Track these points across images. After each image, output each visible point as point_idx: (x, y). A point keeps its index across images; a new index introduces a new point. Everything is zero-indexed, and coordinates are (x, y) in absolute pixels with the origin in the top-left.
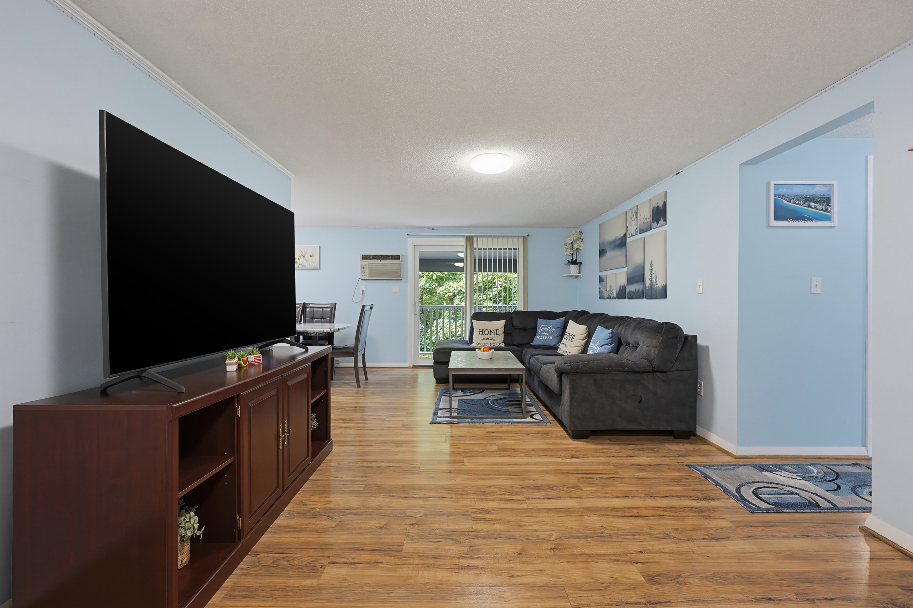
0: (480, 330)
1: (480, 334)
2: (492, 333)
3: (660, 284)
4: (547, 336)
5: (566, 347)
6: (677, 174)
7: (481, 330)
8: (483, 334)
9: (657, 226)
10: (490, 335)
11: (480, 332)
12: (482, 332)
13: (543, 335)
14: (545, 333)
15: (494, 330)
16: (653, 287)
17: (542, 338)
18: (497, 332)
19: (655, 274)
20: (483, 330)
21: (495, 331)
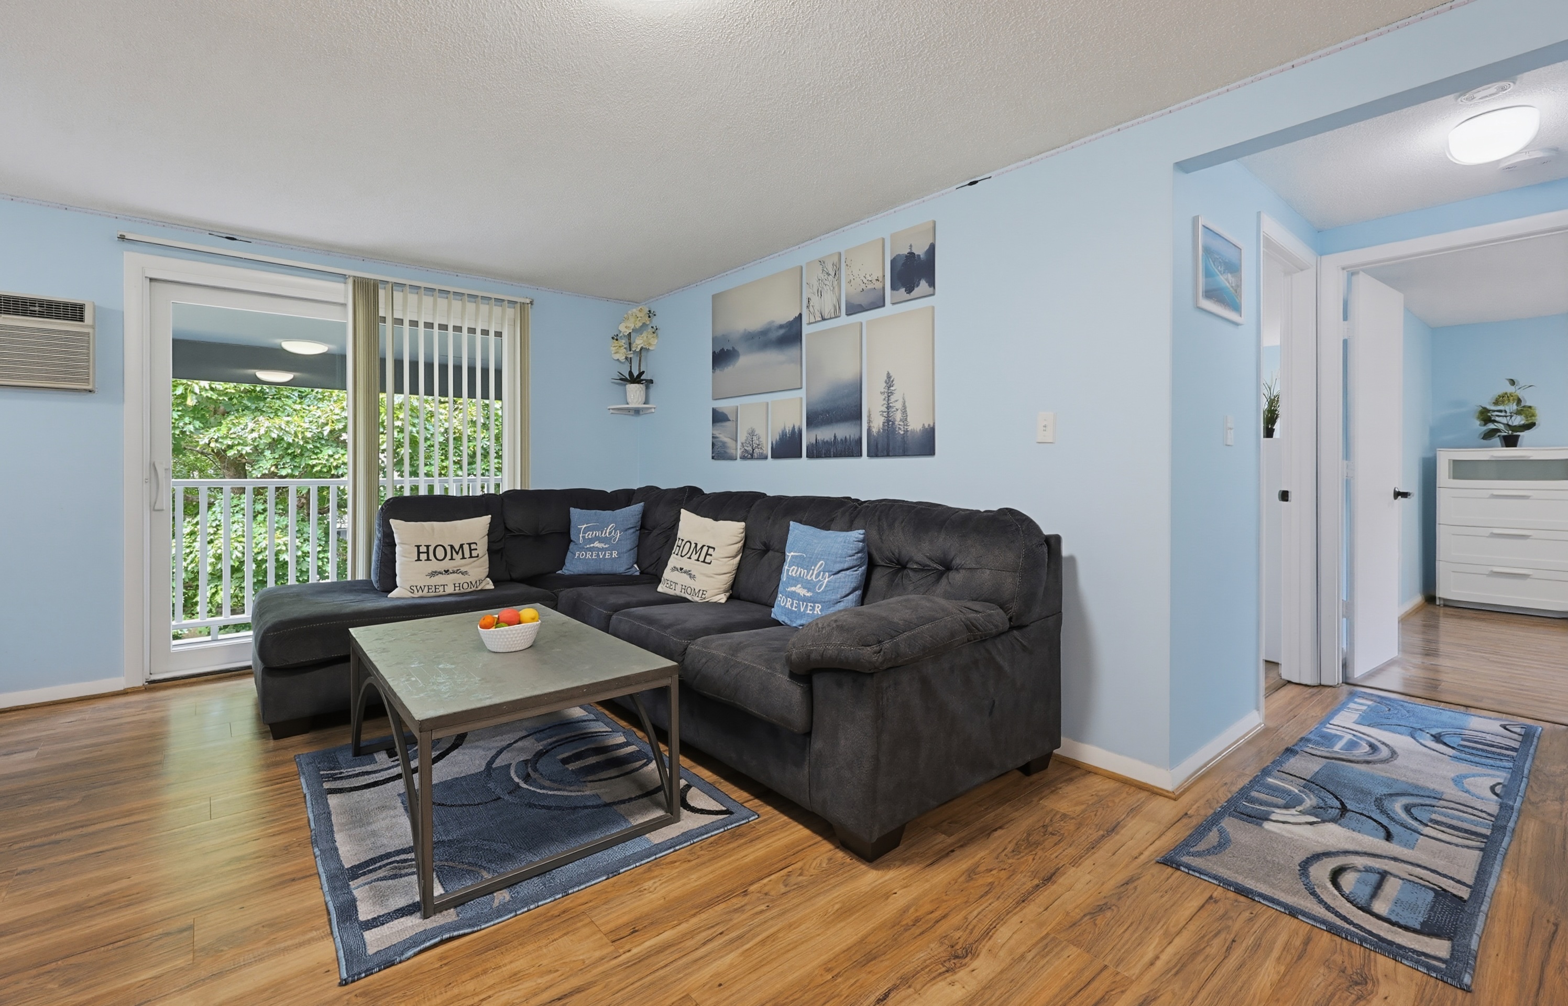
0: (418, 547)
1: (419, 559)
2: (457, 553)
3: (916, 424)
4: (602, 549)
5: (692, 577)
6: (971, 184)
7: (423, 549)
8: (428, 559)
9: (908, 296)
10: (452, 559)
11: (419, 553)
12: (428, 553)
13: (591, 549)
14: (597, 544)
15: (461, 546)
16: (894, 430)
17: (592, 556)
18: (471, 550)
19: (900, 401)
20: (428, 547)
21: (466, 547)
